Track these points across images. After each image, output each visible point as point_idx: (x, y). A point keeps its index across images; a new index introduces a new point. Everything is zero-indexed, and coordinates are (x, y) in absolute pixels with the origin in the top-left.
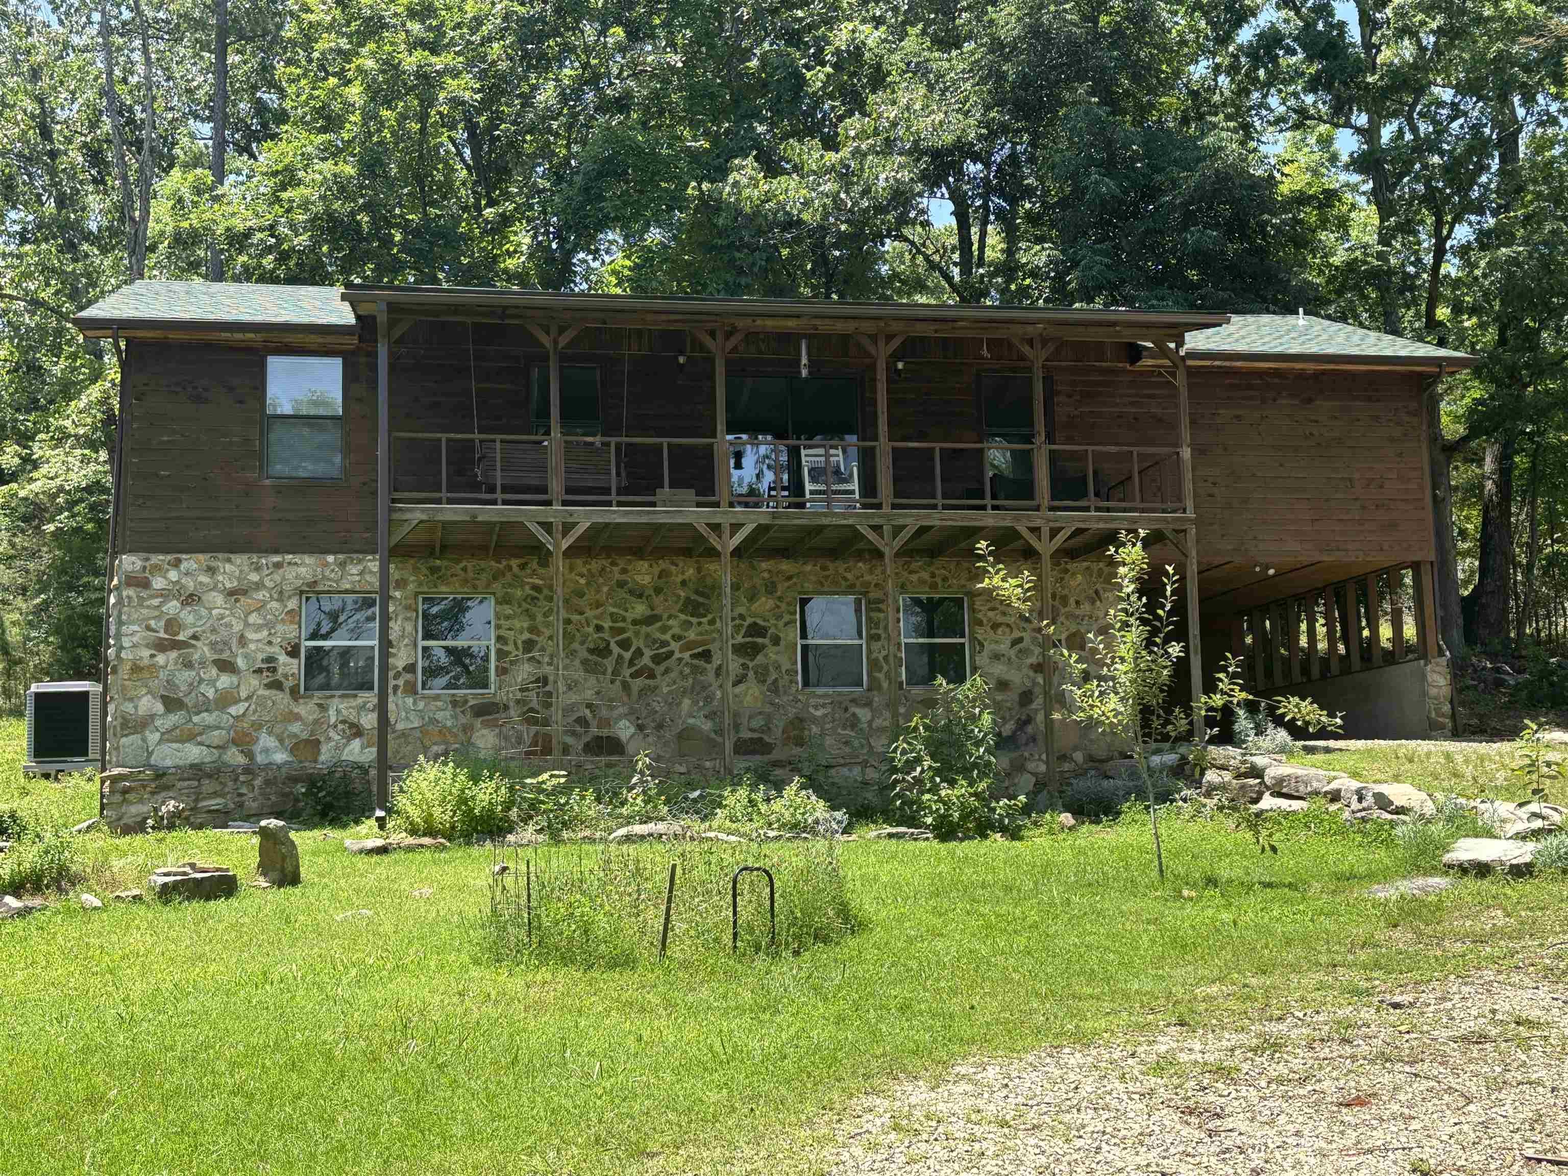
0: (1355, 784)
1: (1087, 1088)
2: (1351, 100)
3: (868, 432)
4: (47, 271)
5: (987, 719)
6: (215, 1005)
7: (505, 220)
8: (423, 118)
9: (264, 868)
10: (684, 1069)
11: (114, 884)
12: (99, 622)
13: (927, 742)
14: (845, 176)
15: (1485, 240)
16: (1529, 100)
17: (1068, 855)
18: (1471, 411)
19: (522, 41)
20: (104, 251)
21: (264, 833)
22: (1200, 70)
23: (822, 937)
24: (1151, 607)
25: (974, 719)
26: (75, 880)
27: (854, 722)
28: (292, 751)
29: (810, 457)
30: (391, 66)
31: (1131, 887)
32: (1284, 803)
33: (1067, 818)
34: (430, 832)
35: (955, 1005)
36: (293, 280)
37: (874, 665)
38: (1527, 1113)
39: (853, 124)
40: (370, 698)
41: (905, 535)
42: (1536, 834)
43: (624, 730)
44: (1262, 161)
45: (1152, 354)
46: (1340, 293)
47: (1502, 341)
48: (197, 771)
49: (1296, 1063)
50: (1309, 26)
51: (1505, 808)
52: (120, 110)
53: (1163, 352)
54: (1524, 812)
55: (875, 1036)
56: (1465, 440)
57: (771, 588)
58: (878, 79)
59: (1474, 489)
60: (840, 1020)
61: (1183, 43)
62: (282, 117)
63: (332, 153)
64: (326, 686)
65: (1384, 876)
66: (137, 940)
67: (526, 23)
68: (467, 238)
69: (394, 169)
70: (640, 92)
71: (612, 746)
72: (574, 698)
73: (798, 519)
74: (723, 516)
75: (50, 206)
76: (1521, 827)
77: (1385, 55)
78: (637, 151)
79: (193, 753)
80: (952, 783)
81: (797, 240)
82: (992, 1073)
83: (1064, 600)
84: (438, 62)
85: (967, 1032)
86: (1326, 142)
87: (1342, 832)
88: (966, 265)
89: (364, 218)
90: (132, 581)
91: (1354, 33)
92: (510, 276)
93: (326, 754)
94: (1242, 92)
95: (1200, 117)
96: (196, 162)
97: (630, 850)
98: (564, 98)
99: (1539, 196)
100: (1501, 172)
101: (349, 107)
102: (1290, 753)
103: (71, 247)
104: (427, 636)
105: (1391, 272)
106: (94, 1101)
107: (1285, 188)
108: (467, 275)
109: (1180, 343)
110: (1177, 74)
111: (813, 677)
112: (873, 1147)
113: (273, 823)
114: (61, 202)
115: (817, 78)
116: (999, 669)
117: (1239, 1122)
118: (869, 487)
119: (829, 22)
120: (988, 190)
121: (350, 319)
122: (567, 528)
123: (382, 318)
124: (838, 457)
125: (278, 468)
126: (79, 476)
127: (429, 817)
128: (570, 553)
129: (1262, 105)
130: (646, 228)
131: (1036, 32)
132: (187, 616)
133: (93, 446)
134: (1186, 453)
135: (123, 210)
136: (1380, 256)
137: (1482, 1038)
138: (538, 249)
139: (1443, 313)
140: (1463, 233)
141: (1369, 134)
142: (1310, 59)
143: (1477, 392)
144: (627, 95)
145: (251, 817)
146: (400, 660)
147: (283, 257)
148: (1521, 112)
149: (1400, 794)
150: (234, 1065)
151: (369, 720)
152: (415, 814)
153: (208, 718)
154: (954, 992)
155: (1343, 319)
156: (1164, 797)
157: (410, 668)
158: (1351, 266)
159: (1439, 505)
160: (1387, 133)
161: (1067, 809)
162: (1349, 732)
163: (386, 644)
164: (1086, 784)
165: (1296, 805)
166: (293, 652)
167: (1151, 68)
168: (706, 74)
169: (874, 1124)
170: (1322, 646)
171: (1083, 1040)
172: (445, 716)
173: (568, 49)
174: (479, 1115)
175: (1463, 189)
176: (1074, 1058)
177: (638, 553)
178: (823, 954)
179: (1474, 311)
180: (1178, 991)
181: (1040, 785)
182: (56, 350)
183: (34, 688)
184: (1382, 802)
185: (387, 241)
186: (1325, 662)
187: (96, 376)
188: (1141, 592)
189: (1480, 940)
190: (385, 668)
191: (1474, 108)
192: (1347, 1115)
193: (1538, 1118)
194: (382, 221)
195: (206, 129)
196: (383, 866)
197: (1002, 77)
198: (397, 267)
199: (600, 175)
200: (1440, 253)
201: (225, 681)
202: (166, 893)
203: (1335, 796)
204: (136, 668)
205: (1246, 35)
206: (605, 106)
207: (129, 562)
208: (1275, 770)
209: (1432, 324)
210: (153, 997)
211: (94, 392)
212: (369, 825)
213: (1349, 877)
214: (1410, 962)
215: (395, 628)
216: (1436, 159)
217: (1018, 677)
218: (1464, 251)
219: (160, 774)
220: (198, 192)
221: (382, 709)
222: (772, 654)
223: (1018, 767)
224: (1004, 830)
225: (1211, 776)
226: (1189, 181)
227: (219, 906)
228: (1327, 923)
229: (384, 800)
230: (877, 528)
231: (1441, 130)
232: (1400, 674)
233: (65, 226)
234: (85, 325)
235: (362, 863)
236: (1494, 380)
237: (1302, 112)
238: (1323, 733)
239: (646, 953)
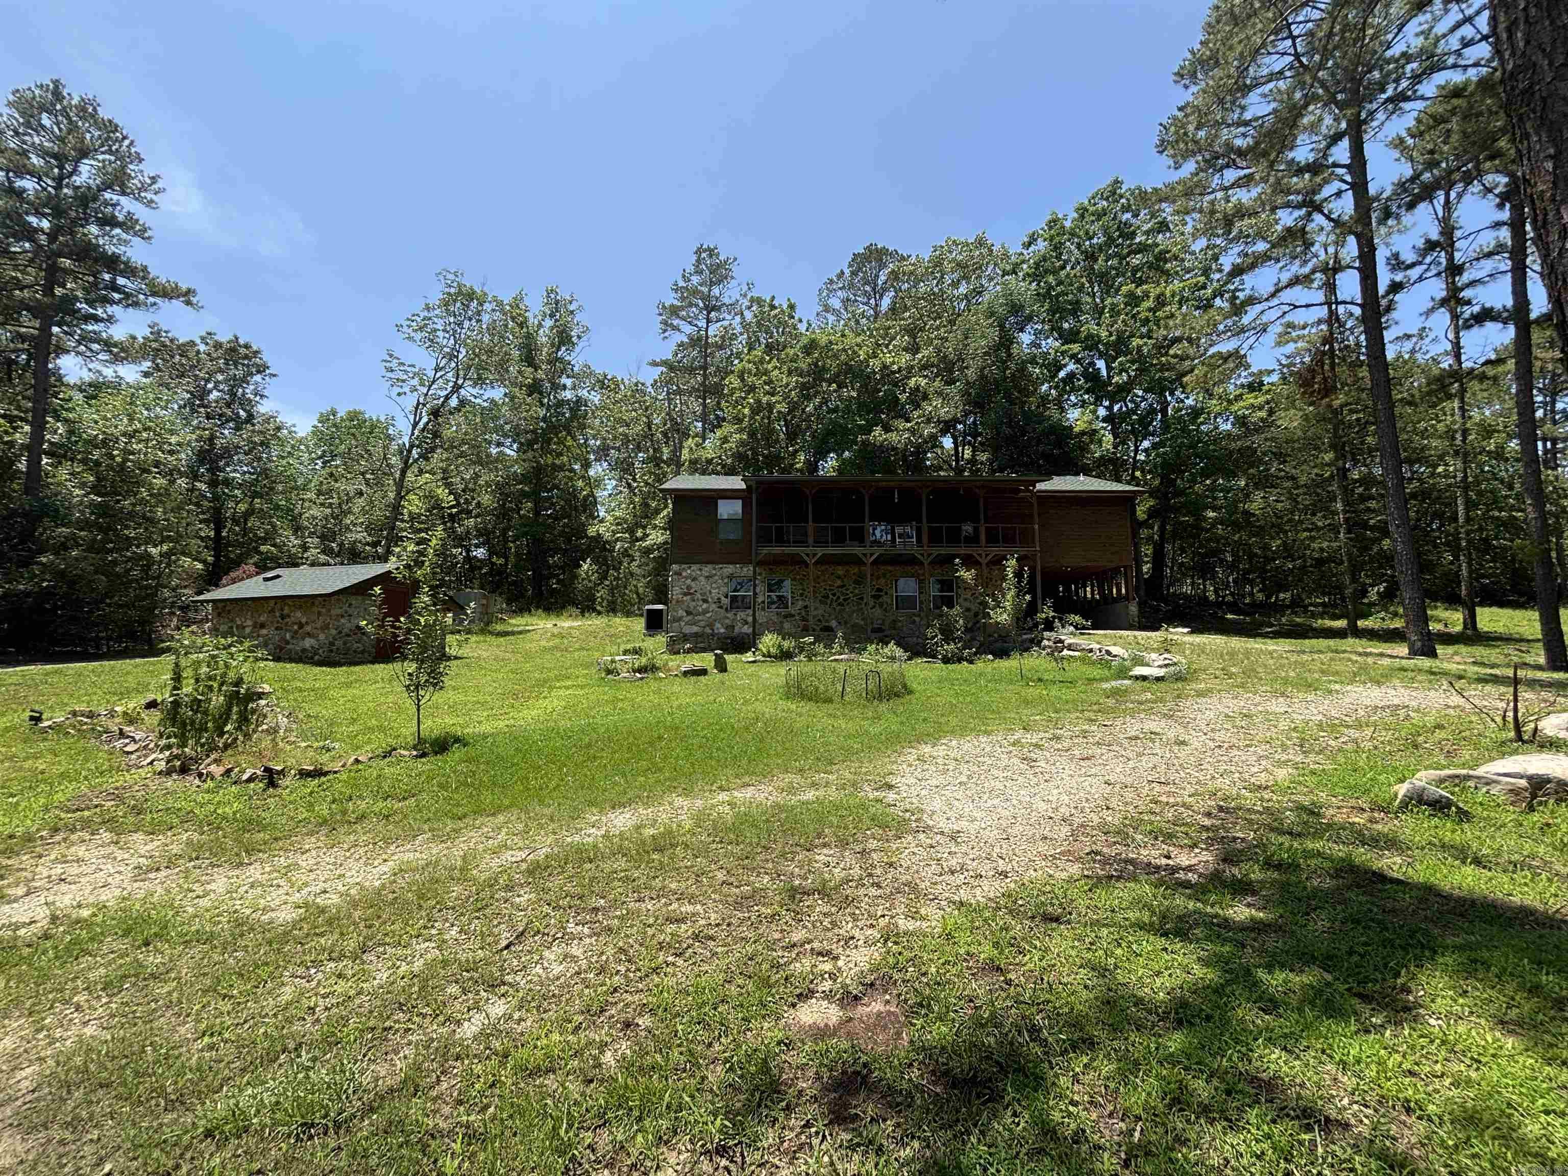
0: (1098, 646)
1: (988, 749)
2: (1102, 397)
3: (919, 521)
4: (651, 473)
5: (961, 622)
6: (698, 709)
7: (796, 451)
8: (769, 418)
9: (716, 667)
10: (849, 737)
11: (669, 670)
12: (666, 586)
13: (940, 629)
14: (913, 431)
15: (1155, 446)
16: (1172, 394)
17: (989, 669)
18: (1149, 509)
19: (802, 391)
20: (668, 466)
21: (716, 655)
22: (1045, 387)
23: (897, 695)
24: (1019, 582)
25: (957, 622)
26: (658, 669)
27: (914, 622)
28: (726, 628)
29: (898, 530)
30: (758, 401)
31: (1011, 682)
32: (1071, 653)
33: (990, 657)
34: (770, 656)
35: (942, 720)
36: (726, 474)
37: (921, 602)
38: (1151, 765)
39: (916, 414)
40: (750, 612)
41: (932, 557)
42: (1166, 666)
43: (834, 624)
44: (1068, 419)
45: (1023, 491)
46: (1098, 467)
47: (1161, 483)
48: (696, 635)
49: (1065, 744)
50: (1086, 369)
51: (1154, 656)
52: (672, 419)
53: (1028, 490)
54: (1162, 657)
55: (914, 729)
56: (1147, 520)
57: (884, 575)
58: (925, 397)
59: (1150, 538)
60: (902, 723)
61: (1038, 378)
62: (724, 419)
63: (741, 431)
64: (738, 608)
65: (1107, 680)
66: (676, 688)
67: (803, 384)
68: (784, 458)
69: (759, 436)
70: (841, 406)
71: (829, 629)
72: (815, 613)
73: (895, 551)
74: (867, 551)
75: (651, 451)
76: (1161, 663)
77: (1116, 379)
78: (841, 426)
79: (695, 629)
80: (948, 644)
81: (896, 454)
82: (954, 743)
83: (991, 580)
84: (774, 399)
85: (946, 729)
86: (1094, 412)
87: (1093, 663)
88: (957, 461)
89: (749, 453)
90: (676, 573)
91: (1104, 372)
92: (798, 470)
93: (737, 630)
94: (1061, 395)
95: (1044, 405)
96: (697, 435)
97: (834, 664)
98: (816, 409)
99: (1176, 429)
100: (1161, 421)
101: (744, 416)
102: (1075, 635)
103: (657, 465)
104: (770, 591)
105: (1118, 459)
106: (660, 738)
107: (1077, 429)
108: (783, 471)
109: (1034, 487)
110: (1036, 390)
111: (900, 605)
112: (911, 766)
113: (718, 652)
114: (655, 450)
115: (903, 397)
116: (967, 604)
117: (1043, 764)
118: (919, 540)
119: (909, 378)
120: (965, 434)
121: (744, 487)
122: (815, 555)
123: (754, 486)
124: (908, 529)
125: (722, 536)
126: (660, 540)
127: (769, 652)
128: (816, 563)
129: (1068, 399)
130: (843, 452)
131: (982, 377)
132: (693, 584)
133: (665, 529)
134: (1036, 527)
135: (674, 452)
136: (1113, 453)
137: (1137, 738)
138: (807, 461)
139: (1138, 474)
140: (1146, 444)
141: (1110, 408)
142: (1086, 382)
143: (1152, 503)
144: (837, 406)
145: (713, 650)
146: (760, 600)
147: (723, 467)
148: (1169, 398)
149: (1115, 650)
150: (703, 728)
151: (750, 619)
152: (764, 650)
153: (700, 618)
154: (942, 715)
155: (1099, 477)
156: (1027, 650)
157: (763, 602)
158: (1102, 457)
159: (1137, 546)
160: (1116, 408)
161: (991, 653)
162: (1095, 627)
163: (755, 594)
164: (999, 645)
165: (1076, 654)
166: (726, 597)
167: (1026, 389)
168: (865, 398)
169: (911, 758)
170: (1089, 596)
171: (988, 733)
172: (775, 618)
173: (817, 392)
174: (779, 748)
175: (1146, 428)
176: (983, 739)
177: (839, 564)
178: (899, 701)
179: (1150, 472)
180: (1024, 718)
181: (981, 645)
182: (654, 499)
183: (647, 607)
184: (1108, 653)
185: (758, 460)
186: (1090, 602)
187: (666, 507)
188: (1015, 577)
189: (1141, 703)
190: (755, 602)
191: (1150, 397)
192: (1082, 763)
193: (1155, 767)
194: (755, 453)
195: (700, 424)
196: (752, 669)
197: (970, 394)
198: (761, 469)
199: (828, 434)
200: (1136, 451)
201: (705, 606)
202: (685, 673)
203: (1091, 651)
204: (678, 602)
205: (1062, 374)
206: (831, 411)
207: (675, 567)
208: (1069, 640)
209: (1134, 478)
210: (679, 707)
211: (665, 512)
212: (750, 654)
213: (1091, 680)
214: (1113, 710)
215: (758, 590)
216: (1135, 417)
217: (974, 607)
218: (1146, 450)
219: (685, 635)
220: (697, 445)
221: (754, 615)
222: (885, 599)
223: (973, 639)
224: (967, 660)
225: (1045, 642)
226: (1039, 428)
227: (702, 678)
228: (1083, 696)
229: (754, 645)
230: (922, 555)
231: (1137, 406)
232: (1119, 606)
233: (656, 458)
234: (662, 491)
235: (747, 666)
236: (1157, 498)
237: (1084, 401)
238: (1084, 628)
239: (836, 699)
